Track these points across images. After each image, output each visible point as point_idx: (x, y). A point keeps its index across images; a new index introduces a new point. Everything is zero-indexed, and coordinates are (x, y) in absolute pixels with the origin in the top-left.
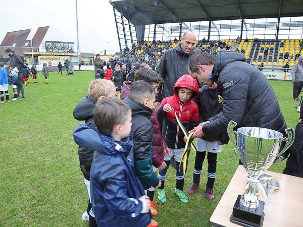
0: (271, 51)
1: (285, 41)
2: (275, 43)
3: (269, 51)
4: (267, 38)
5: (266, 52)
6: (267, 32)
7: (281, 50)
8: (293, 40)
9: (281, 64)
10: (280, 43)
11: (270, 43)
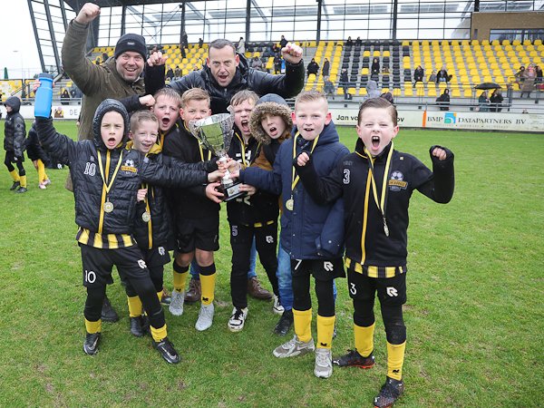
0: (385, 66)
1: (410, 44)
2: (391, 47)
3: (381, 64)
4: (374, 36)
5: (376, 66)
6: (373, 24)
7: (406, 63)
8: (427, 42)
9: (409, 92)
10: (401, 48)
11: (382, 48)
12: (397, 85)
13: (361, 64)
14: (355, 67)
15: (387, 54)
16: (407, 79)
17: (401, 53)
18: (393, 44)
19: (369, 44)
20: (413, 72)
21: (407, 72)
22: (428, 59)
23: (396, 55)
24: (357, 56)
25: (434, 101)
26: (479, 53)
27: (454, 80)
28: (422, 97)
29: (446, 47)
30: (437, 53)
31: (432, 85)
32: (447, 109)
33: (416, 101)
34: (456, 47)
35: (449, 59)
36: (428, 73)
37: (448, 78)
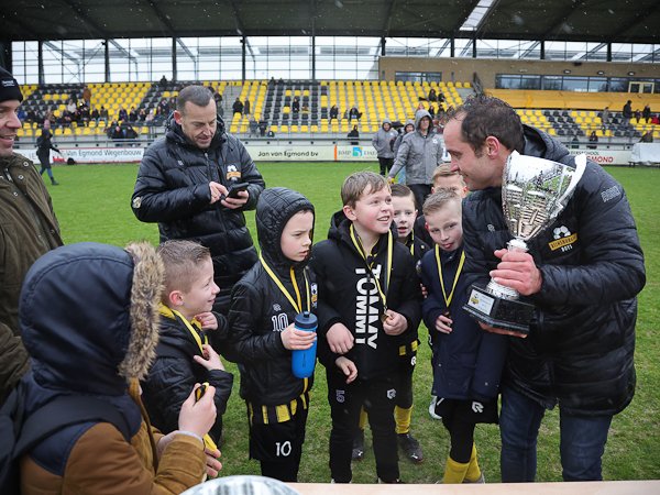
0: (306, 105)
1: (328, 84)
2: (311, 87)
3: (301, 103)
4: (295, 76)
5: (296, 105)
6: (294, 65)
7: (323, 102)
8: (343, 83)
9: (325, 129)
10: (319, 87)
11: (302, 87)
12: (315, 123)
13: (283, 103)
14: (278, 106)
15: (306, 93)
16: (324, 117)
17: (319, 92)
18: (313, 84)
19: (291, 84)
20: (329, 110)
21: (324, 110)
22: (342, 98)
23: (315, 95)
24: (280, 95)
25: (345, 136)
26: (386, 93)
27: (364, 117)
28: (336, 133)
29: (359, 87)
30: (350, 93)
31: (345, 122)
32: (356, 144)
33: (330, 136)
34: (367, 87)
35: (360, 98)
36: (342, 110)
37: (359, 115)
